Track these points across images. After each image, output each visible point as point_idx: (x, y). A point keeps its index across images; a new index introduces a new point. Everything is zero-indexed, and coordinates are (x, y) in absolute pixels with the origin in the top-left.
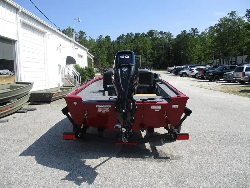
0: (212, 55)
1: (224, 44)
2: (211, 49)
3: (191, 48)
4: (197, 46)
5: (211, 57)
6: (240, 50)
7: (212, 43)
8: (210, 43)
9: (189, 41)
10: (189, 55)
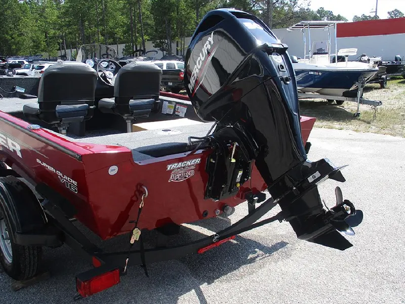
0: (61, 40)
1: (83, 21)
2: (59, 29)
3: (14, 24)
4: (28, 20)
5: (59, 44)
6: (112, 35)
7: (58, 17)
8: (54, 18)
9: (8, 8)
10: (13, 38)
